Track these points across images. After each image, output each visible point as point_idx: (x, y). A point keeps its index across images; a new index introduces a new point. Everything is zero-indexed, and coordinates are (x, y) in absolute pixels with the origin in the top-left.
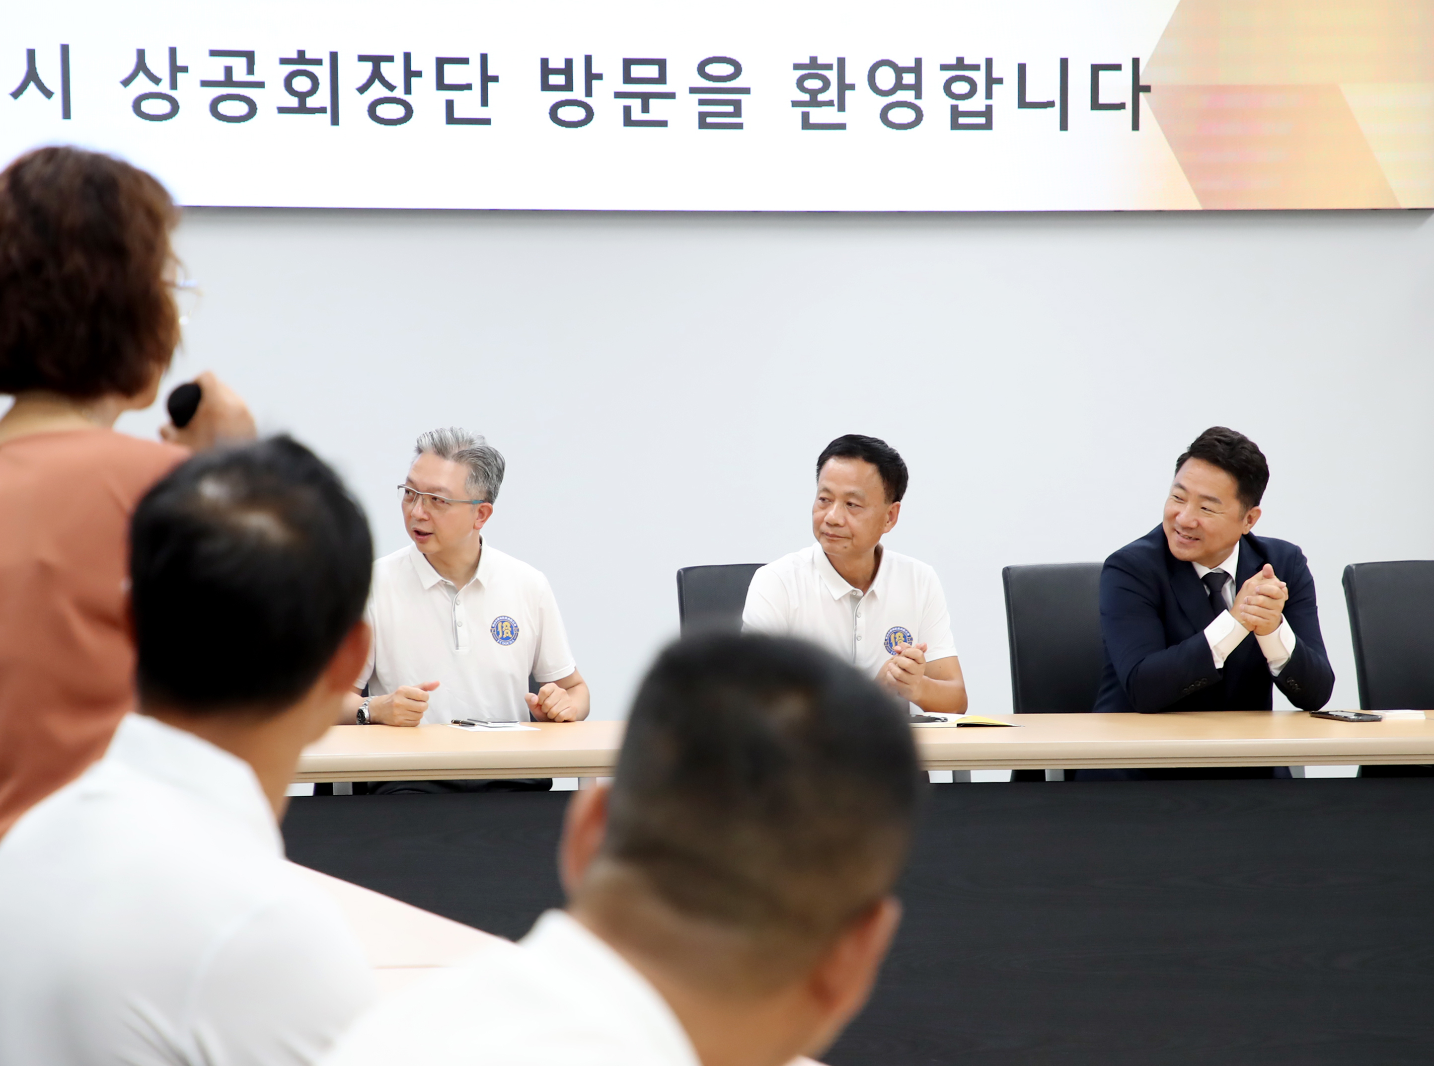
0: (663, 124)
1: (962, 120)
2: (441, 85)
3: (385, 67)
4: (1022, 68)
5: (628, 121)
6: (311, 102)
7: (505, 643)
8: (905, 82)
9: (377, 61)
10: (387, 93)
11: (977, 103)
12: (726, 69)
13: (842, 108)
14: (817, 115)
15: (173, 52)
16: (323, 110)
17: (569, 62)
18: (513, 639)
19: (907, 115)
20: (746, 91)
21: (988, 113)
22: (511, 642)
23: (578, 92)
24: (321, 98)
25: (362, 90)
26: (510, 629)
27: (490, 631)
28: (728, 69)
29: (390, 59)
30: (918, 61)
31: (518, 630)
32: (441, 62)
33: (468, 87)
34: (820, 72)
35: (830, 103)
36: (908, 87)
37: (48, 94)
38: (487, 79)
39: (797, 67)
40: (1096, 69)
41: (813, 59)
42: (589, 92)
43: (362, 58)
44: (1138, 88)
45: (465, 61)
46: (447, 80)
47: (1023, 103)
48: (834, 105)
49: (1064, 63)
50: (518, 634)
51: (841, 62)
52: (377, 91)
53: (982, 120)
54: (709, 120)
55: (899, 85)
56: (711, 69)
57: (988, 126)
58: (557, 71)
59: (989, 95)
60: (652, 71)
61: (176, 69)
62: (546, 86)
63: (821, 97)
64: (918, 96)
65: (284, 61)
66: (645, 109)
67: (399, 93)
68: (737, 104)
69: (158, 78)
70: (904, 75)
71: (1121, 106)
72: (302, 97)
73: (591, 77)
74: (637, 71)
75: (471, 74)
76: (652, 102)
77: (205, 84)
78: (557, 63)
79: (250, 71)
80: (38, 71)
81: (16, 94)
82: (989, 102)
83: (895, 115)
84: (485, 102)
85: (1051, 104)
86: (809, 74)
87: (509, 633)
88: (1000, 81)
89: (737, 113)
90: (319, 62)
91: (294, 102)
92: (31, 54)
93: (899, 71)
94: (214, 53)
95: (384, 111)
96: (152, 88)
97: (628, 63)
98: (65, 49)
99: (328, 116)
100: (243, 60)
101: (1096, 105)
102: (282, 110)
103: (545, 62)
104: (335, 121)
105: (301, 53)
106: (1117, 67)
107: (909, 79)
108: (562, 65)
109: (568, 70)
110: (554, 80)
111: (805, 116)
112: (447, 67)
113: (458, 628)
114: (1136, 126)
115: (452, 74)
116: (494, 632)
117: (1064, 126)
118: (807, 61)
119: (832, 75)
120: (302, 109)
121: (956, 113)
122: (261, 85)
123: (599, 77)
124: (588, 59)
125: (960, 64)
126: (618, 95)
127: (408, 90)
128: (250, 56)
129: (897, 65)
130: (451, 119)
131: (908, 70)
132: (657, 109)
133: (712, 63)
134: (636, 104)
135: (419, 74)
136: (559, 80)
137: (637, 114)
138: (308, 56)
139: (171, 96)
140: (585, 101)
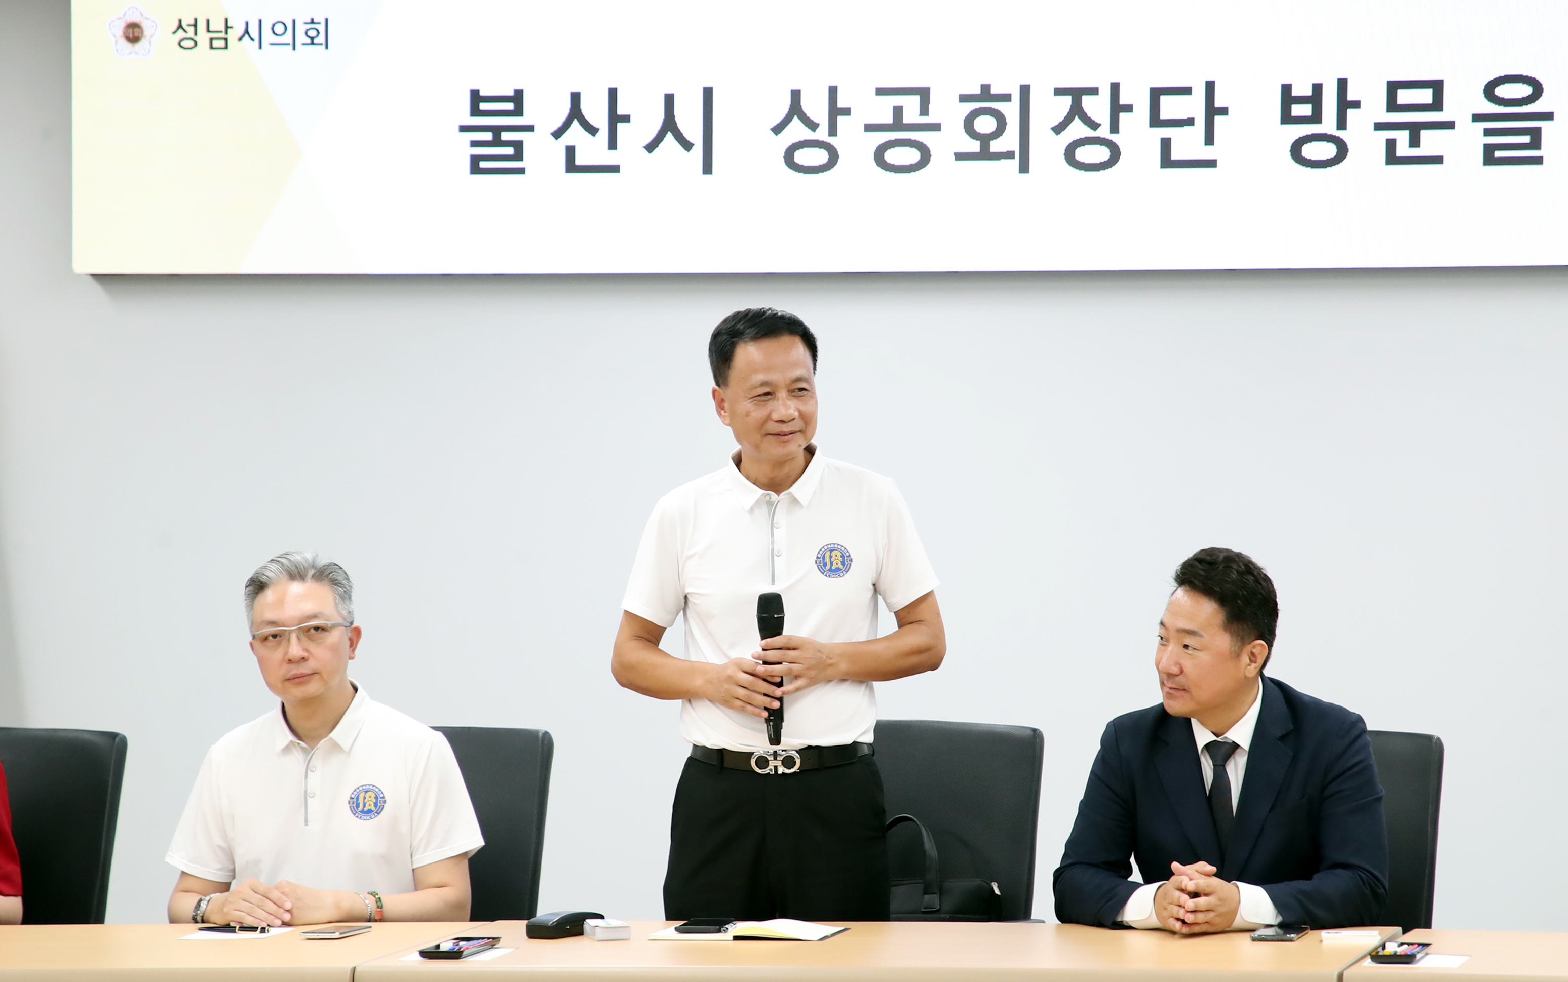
0: (1438, 160)
2: (1156, 120)
3: (1087, 102)
5: (1392, 158)
6: (996, 146)
7: (365, 818)
9: (1077, 94)
10: (1089, 132)
12: (1523, 90)
15: (833, 91)
16: (1009, 155)
17: (1318, 88)
18: (376, 813)
20: (1549, 116)
22: (373, 816)
23: (1329, 125)
24: (1009, 141)
25: (1058, 129)
26: (374, 800)
27: (347, 803)
28: (1525, 90)
29: (1094, 91)
31: (385, 802)
32: (1156, 94)
33: (1190, 122)
37: (687, 145)
38: (1213, 111)
42: (1342, 124)
43: (1059, 92)
45: (1187, 91)
46: (1164, 115)
50: (383, 806)
52: (1077, 129)
54: (1498, 154)
56: (1502, 91)
58: (1302, 100)
60: (1425, 96)
61: (836, 112)
62: (1287, 118)
65: (964, 98)
66: (1415, 142)
67: (1104, 131)
68: (1536, 134)
69: (815, 123)
72: (985, 139)
73: (1345, 104)
74: (1405, 96)
75: (1194, 106)
76: (1424, 133)
77: (869, 128)
78: (1302, 89)
79: (924, 111)
80: (677, 119)
81: (651, 147)
84: (1209, 139)
87: (373, 805)
89: (1536, 143)
90: (1006, 98)
91: (974, 146)
92: (669, 100)
94: (881, 91)
95: (1084, 154)
96: (808, 135)
97: (1393, 87)
98: (708, 93)
99: (1015, 162)
100: (916, 99)
102: (960, 156)
103: (1286, 89)
104: (1024, 167)
105: (986, 88)
108: (1308, 92)
109: (1316, 97)
110: (1298, 110)
112: (1164, 99)
113: (309, 799)
115: (1170, 107)
116: (353, 803)
120: (985, 154)
122: (936, 127)
123: (1356, 104)
124: (1342, 84)
126: (1379, 126)
127: (1114, 128)
128: (924, 94)
130: (1167, 161)
132: (1430, 142)
133: (1504, 84)
134: (1402, 137)
135: (1129, 108)
136: (1304, 110)
137: (1403, 149)
138: (993, 91)
139: (829, 144)
140: (1337, 135)
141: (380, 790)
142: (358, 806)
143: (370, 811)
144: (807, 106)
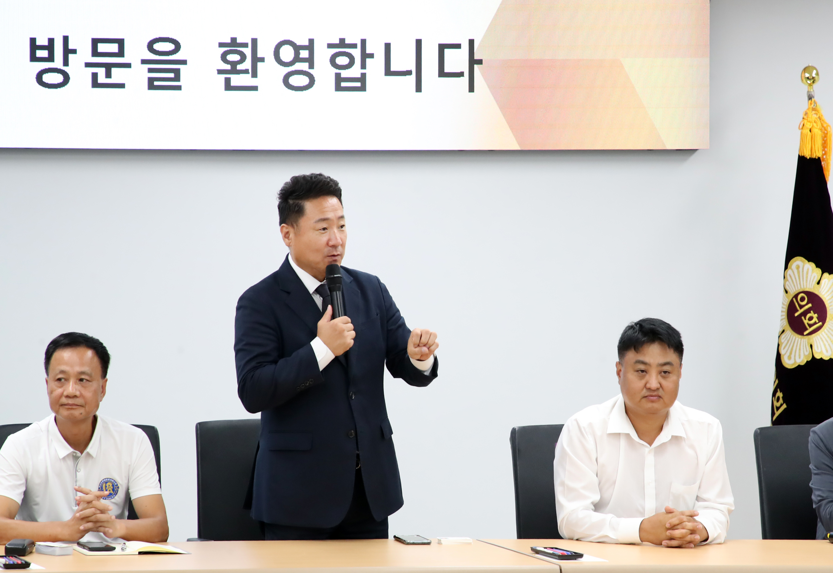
0: (122, 86)
1: (343, 84)
4: (388, 47)
5: (95, 84)
8: (301, 56)
11: (355, 71)
12: (169, 47)
13: (254, 74)
14: (236, 80)
17: (51, 41)
19: (304, 81)
20: (184, 62)
21: (363, 79)
23: (58, 63)
28: (170, 47)
30: (311, 41)
34: (238, 49)
35: (246, 71)
36: (303, 60)
39: (221, 45)
40: (442, 48)
41: (234, 40)
42: (66, 62)
44: (473, 62)
47: (388, 72)
48: (249, 73)
49: (419, 43)
51: (254, 41)
53: (358, 84)
54: (156, 83)
55: (297, 59)
56: (158, 46)
57: (363, 88)
58: (42, 48)
59: (363, 66)
60: (114, 48)
62: (34, 58)
63: (239, 67)
64: (311, 66)
66: (108, 75)
68: (177, 72)
70: (301, 51)
71: (461, 74)
73: (67, 51)
74: (102, 48)
76: (114, 70)
78: (42, 41)
82: (363, 71)
83: (295, 80)
85: (409, 73)
86: (230, 50)
88: (371, 56)
89: (177, 78)
93: (297, 48)
97: (95, 42)
101: (442, 73)
103: (33, 41)
106: (458, 46)
107: (304, 54)
108: (46, 43)
109: (50, 46)
110: (40, 53)
111: (228, 81)
114: (471, 89)
117: (419, 88)
118: (229, 41)
119: (248, 51)
121: (339, 79)
123: (74, 51)
124: (66, 39)
125: (342, 43)
126: (88, 65)
129: (296, 44)
131: (304, 48)
132: (118, 75)
133: (158, 42)
134: (101, 72)
136: (44, 54)
137: (102, 79)
140: (63, 69)
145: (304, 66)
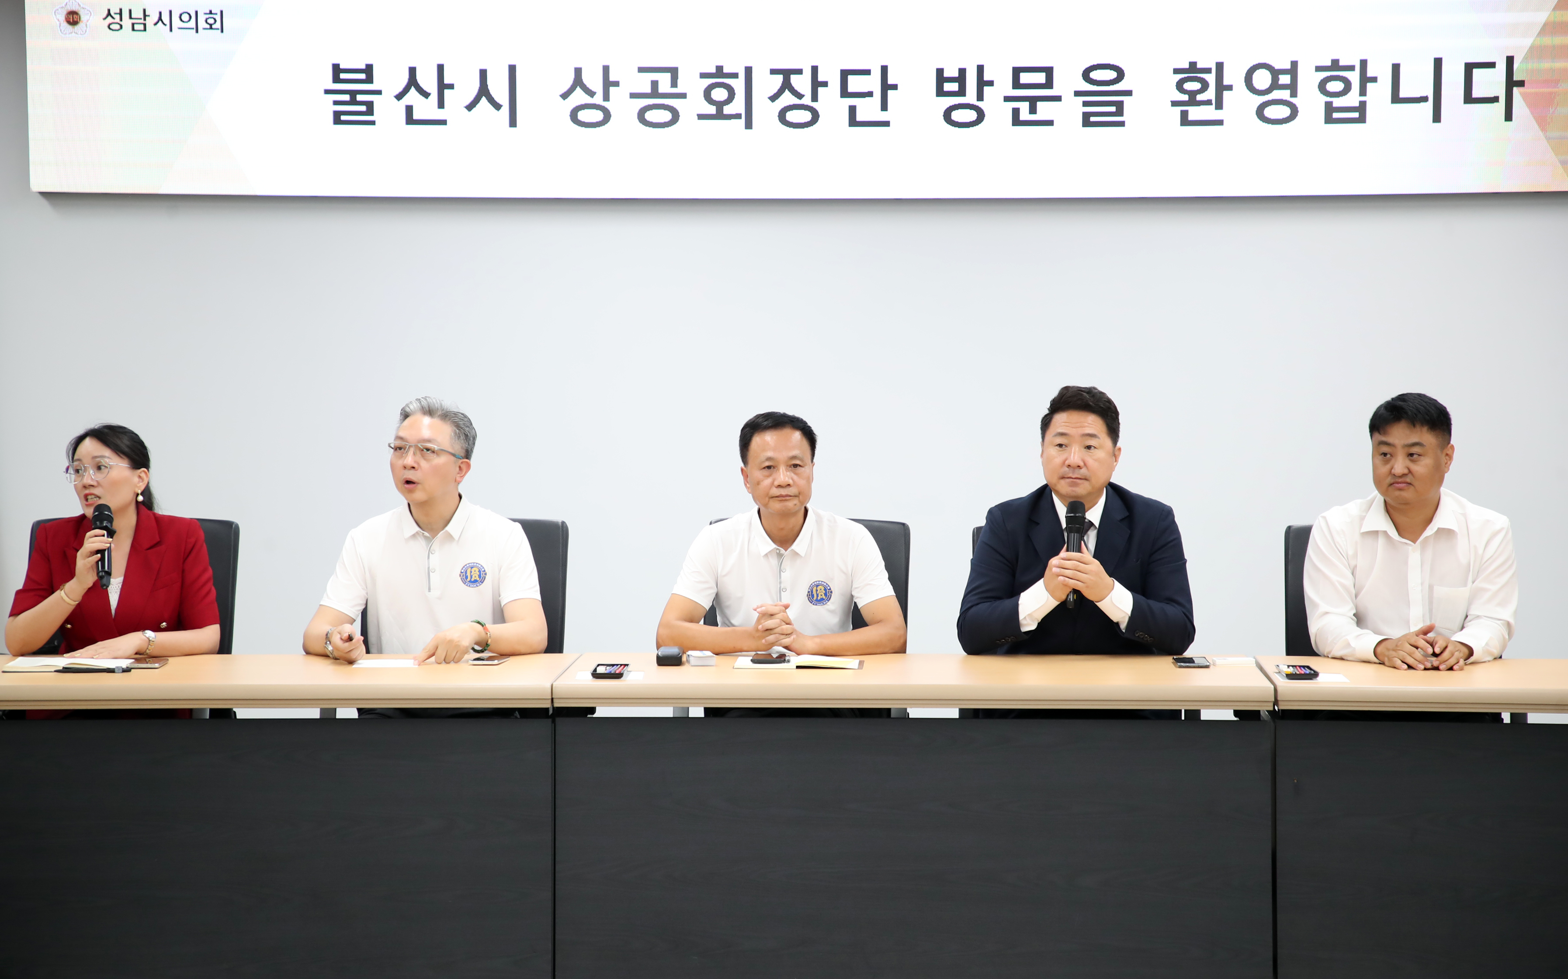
0: (1050, 123)
1: (1336, 115)
2: (845, 93)
3: (794, 79)
4: (1396, 68)
5: (1016, 121)
6: (727, 110)
8: (1280, 82)
9: (787, 73)
10: (795, 101)
11: (1352, 99)
12: (1109, 75)
13: (1219, 106)
14: (1195, 113)
15: (606, 69)
16: (738, 116)
17: (962, 72)
19: (1283, 112)
20: (1129, 93)
21: (1362, 108)
23: (971, 97)
24: (737, 106)
25: (773, 98)
28: (1111, 75)
29: (799, 72)
30: (1294, 64)
32: (845, 74)
33: (870, 94)
34: (1199, 75)
35: (1208, 102)
36: (1284, 87)
37: (497, 106)
38: (886, 87)
39: (1177, 71)
40: (1469, 68)
41: (1193, 64)
42: (980, 97)
43: (774, 72)
44: (1511, 83)
45: (867, 72)
46: (850, 90)
47: (1396, 98)
48: (1212, 104)
49: (1438, 62)
51: (1220, 66)
52: (787, 98)
53: (1356, 115)
54: (1093, 119)
55: (1275, 86)
56: (1095, 75)
57: (1362, 119)
58: (951, 80)
59: (1363, 92)
60: (1041, 78)
61: (608, 84)
62: (941, 92)
63: (1199, 97)
64: (1294, 94)
65: (703, 76)
66: (1033, 110)
67: (807, 100)
68: (1120, 106)
69: (593, 92)
70: (1280, 76)
71: (1495, 99)
72: (720, 105)
73: (982, 84)
74: (1025, 78)
75: (873, 83)
76: (1039, 104)
77: (633, 96)
78: (951, 72)
79: (674, 84)
80: (489, 87)
81: (470, 107)
82: (1363, 98)
83: (1271, 112)
84: (884, 107)
85: (1424, 99)
86: (1188, 77)
88: (1374, 80)
89: (1120, 112)
90: (735, 76)
91: (712, 110)
92: (483, 74)
93: (1275, 73)
94: (641, 70)
95: (793, 116)
96: (588, 100)
97: (1017, 72)
98: (512, 69)
99: (742, 122)
100: (668, 75)
101: (1469, 98)
102: (701, 117)
103: (940, 72)
104: (749, 125)
105: (719, 68)
106: (1492, 65)
107: (1285, 79)
108: (956, 74)
109: (961, 78)
110: (949, 87)
111: (1184, 114)
112: (850, 77)
114: (1509, 117)
115: (855, 84)
117: (1437, 118)
118: (1187, 66)
119: (1211, 78)
120: (720, 115)
121: (1329, 109)
122: (683, 96)
123: (991, 83)
124: (980, 69)
125: (1335, 65)
126: (1007, 99)
127: (815, 98)
128: (674, 72)
129: (1274, 68)
130: (853, 122)
131: (1284, 72)
132: (1044, 110)
133: (1096, 70)
134: (1024, 107)
135: (825, 84)
136: (953, 87)
137: (1025, 115)
138: (725, 71)
139: (604, 107)
140: (977, 105)
141: (482, 566)
142: (467, 577)
143: (476, 581)
144: (586, 79)
145: (1285, 95)
